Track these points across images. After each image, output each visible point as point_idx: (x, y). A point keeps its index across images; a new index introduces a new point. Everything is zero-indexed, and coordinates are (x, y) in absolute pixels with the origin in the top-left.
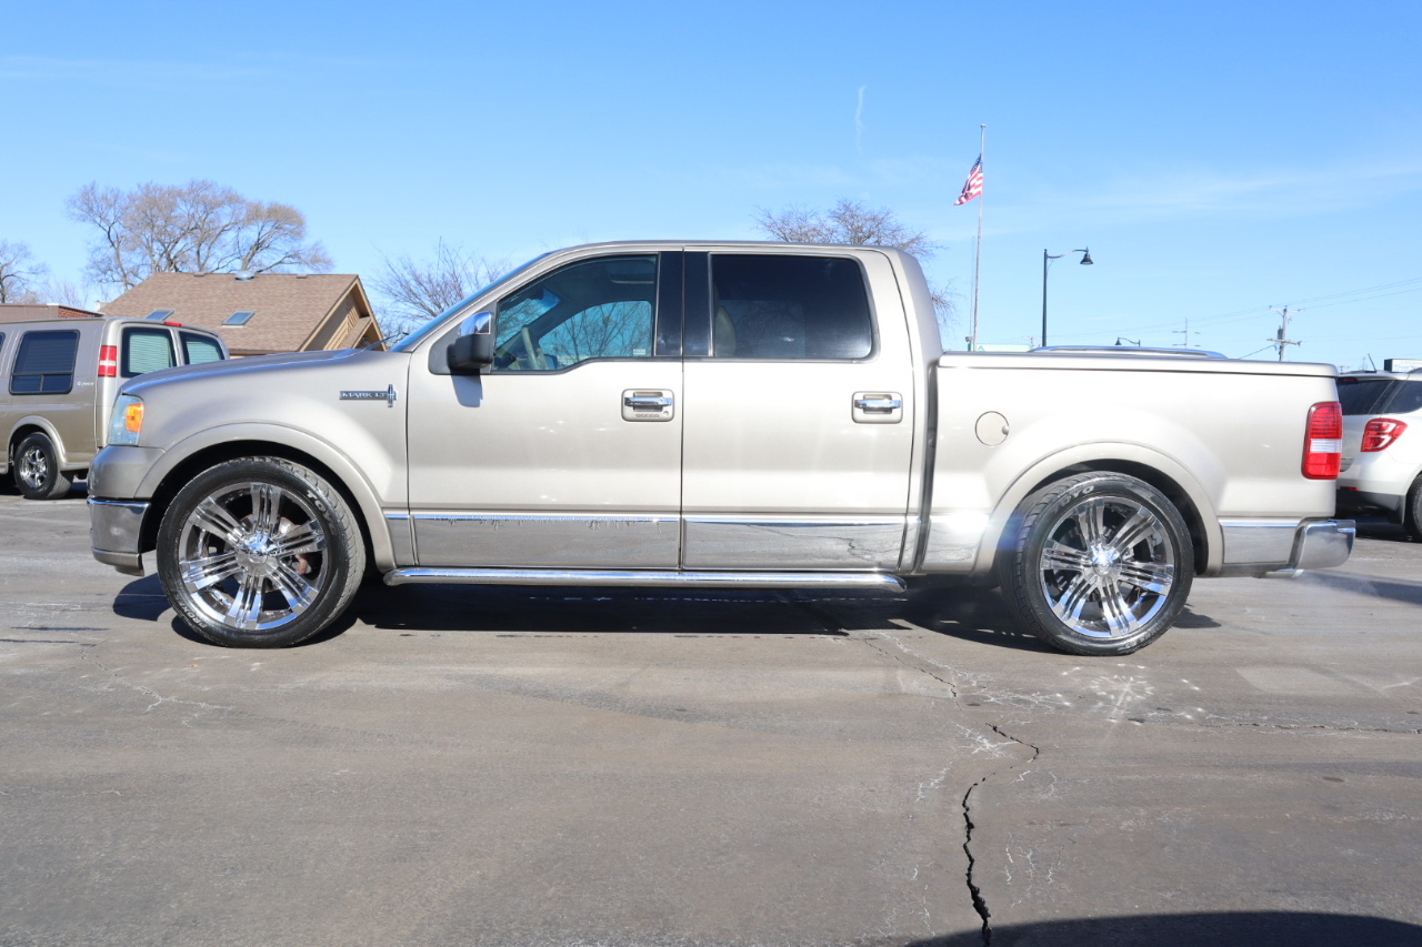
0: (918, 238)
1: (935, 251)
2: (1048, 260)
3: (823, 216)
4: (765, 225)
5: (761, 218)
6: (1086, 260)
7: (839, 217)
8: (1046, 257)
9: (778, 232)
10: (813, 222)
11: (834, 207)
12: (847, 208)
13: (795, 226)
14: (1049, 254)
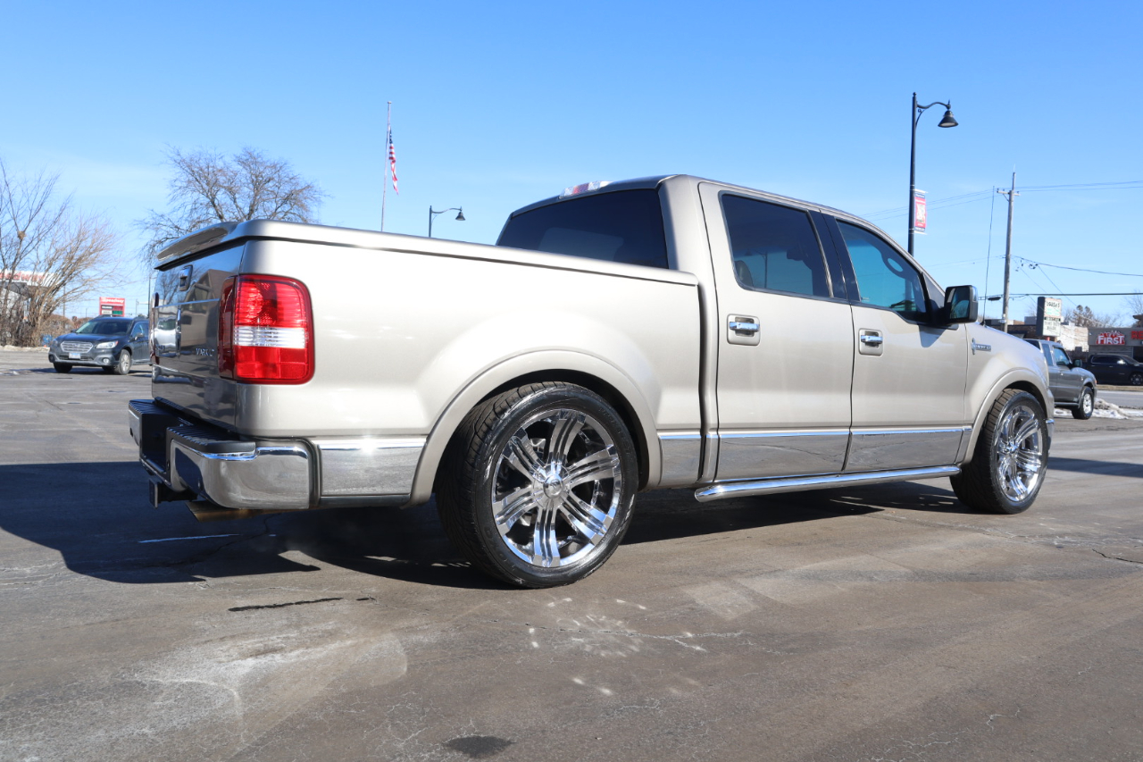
0: (308, 186)
1: (323, 199)
2: (433, 214)
3: (228, 159)
4: (175, 161)
5: (171, 155)
6: (460, 217)
7: (243, 163)
8: (431, 212)
9: (187, 169)
10: (220, 164)
11: (239, 152)
12: (250, 154)
13: (203, 164)
14: (433, 210)
